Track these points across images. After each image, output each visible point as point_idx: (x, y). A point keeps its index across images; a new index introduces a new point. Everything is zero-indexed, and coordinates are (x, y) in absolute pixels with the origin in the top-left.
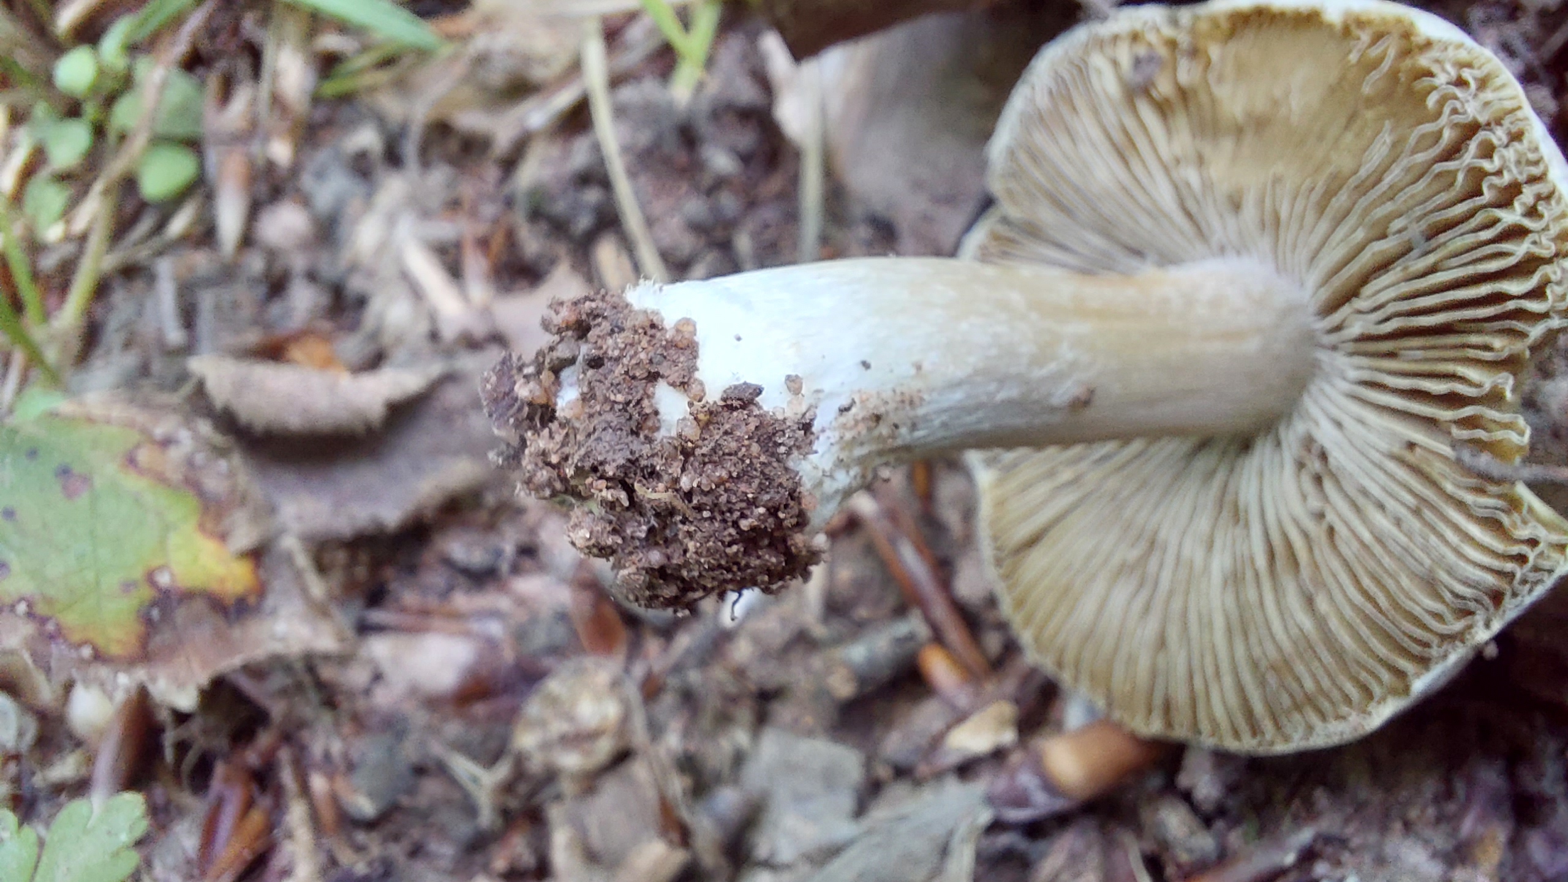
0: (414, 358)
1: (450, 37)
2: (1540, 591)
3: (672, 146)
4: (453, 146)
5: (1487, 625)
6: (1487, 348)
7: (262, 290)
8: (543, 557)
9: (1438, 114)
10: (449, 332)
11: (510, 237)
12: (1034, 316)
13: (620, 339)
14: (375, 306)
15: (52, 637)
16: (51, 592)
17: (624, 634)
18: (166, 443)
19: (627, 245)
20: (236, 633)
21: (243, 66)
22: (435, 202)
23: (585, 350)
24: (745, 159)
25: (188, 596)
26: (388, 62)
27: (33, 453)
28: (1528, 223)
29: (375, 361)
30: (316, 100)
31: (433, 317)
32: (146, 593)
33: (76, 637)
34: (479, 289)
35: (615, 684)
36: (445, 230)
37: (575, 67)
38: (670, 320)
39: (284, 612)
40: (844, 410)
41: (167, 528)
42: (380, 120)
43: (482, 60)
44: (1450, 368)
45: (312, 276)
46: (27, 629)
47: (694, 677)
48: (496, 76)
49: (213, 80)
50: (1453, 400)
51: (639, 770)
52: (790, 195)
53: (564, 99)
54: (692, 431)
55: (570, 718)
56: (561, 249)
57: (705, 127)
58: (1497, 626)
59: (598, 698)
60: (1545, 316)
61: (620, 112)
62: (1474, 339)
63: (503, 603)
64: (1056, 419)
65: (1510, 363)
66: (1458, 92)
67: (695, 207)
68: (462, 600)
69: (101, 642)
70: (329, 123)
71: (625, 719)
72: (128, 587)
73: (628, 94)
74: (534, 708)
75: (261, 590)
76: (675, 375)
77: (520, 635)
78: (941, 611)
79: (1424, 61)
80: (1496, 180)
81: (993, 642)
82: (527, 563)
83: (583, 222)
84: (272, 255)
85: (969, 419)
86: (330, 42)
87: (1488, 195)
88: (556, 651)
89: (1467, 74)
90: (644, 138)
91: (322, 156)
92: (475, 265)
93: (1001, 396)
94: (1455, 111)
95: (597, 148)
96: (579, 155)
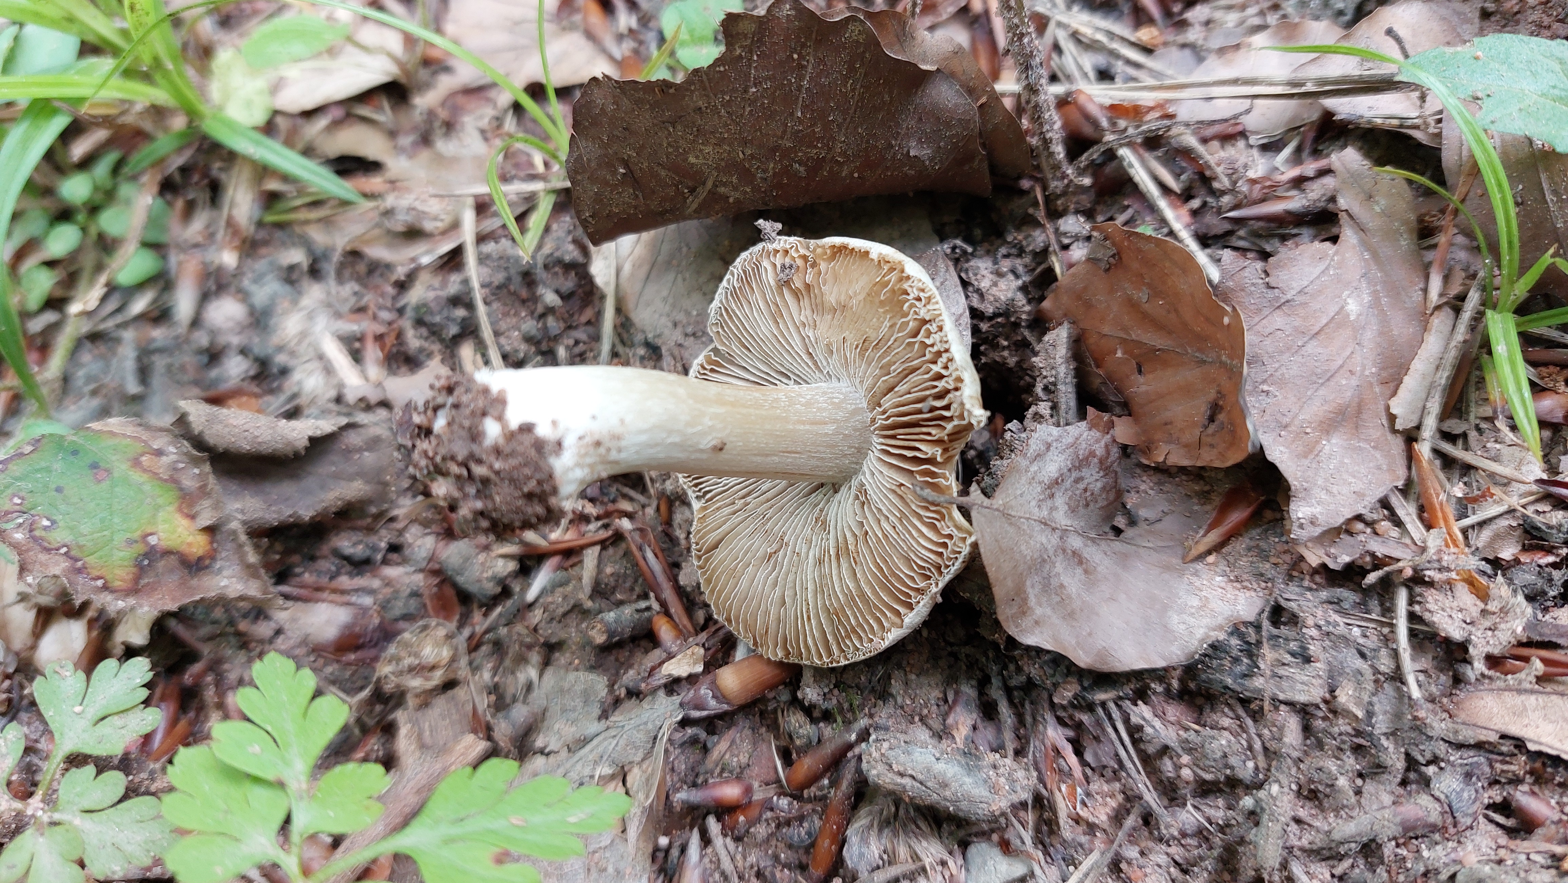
0: (324, 413)
1: (366, 196)
2: (958, 565)
3: (516, 284)
4: (362, 268)
5: (937, 584)
6: (929, 434)
7: (205, 359)
8: (407, 552)
9: (908, 314)
10: (351, 397)
11: (400, 335)
12: (691, 402)
13: (470, 396)
14: (296, 376)
15: (79, 571)
16: (82, 541)
17: (458, 610)
18: (159, 453)
19: (481, 347)
20: (194, 582)
21: (202, 196)
22: (345, 308)
23: (450, 400)
24: (565, 297)
25: (168, 553)
26: (316, 204)
27: (75, 453)
28: (944, 372)
29: (293, 414)
30: (260, 224)
31: (341, 386)
32: (140, 548)
33: (96, 573)
34: (374, 371)
35: (449, 637)
36: (352, 327)
37: (455, 225)
38: (495, 389)
39: (226, 573)
40: (580, 438)
41: (158, 508)
42: (307, 244)
43: (388, 213)
44: (917, 445)
45: (244, 351)
46: (65, 564)
47: (503, 631)
48: (398, 224)
49: (180, 203)
50: (916, 460)
51: (460, 692)
52: (595, 322)
53: (446, 247)
54: (501, 441)
55: (416, 655)
56: (436, 347)
57: (540, 273)
58: (941, 585)
59: (437, 644)
60: (951, 419)
61: (482, 259)
62: (924, 430)
63: (376, 583)
64: (704, 456)
65: (939, 442)
66: (917, 303)
67: (530, 326)
68: (344, 581)
69: (109, 577)
70: (266, 243)
71: (453, 660)
72: (130, 542)
73: (489, 247)
74: (392, 649)
75: (212, 556)
76: (496, 414)
77: (384, 606)
78: (668, 594)
79: (906, 286)
80: (930, 349)
81: (700, 615)
82: (394, 556)
83: (453, 330)
84: (214, 333)
85: (651, 451)
86: (273, 185)
87: (928, 356)
88: (408, 617)
89: (922, 295)
90: (499, 278)
91: (261, 265)
92: (372, 353)
93: (669, 441)
94: (916, 313)
95: (466, 282)
96: (453, 284)
